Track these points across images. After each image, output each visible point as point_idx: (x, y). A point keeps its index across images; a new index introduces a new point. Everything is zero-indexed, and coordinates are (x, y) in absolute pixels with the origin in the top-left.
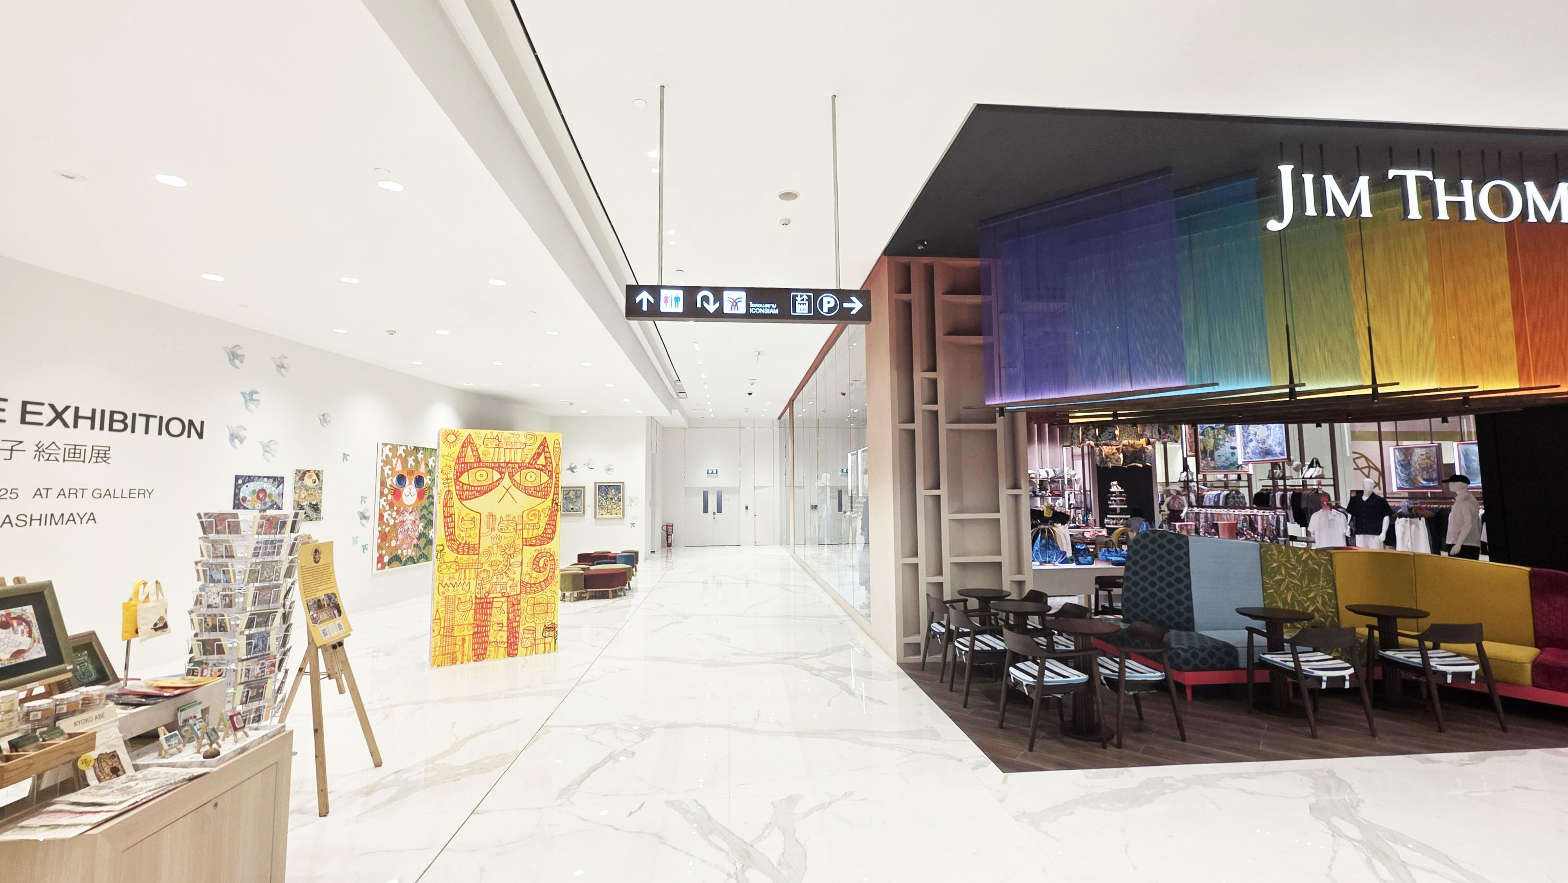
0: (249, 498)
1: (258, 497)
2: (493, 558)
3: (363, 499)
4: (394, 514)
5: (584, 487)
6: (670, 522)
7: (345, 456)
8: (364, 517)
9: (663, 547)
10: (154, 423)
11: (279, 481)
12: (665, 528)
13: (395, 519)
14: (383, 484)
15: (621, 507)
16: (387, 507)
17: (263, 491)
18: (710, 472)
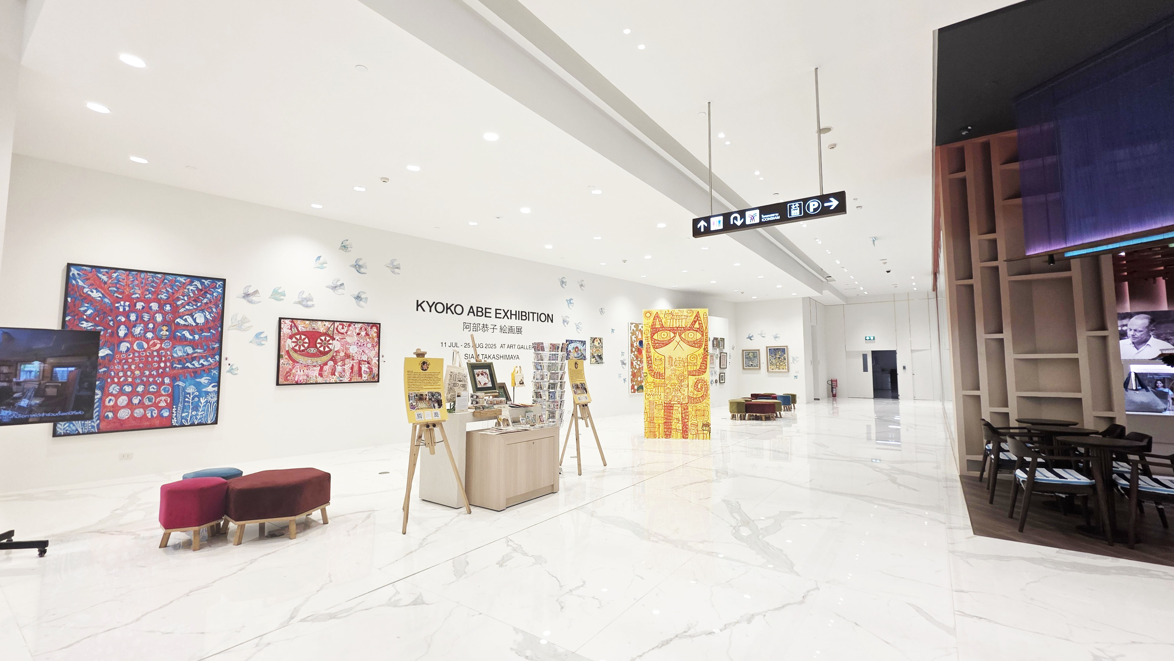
0: (572, 351)
1: (575, 350)
2: (672, 382)
3: (623, 353)
4: (639, 363)
5: (759, 350)
6: (834, 378)
7: (613, 330)
8: (623, 363)
9: (828, 397)
10: (535, 315)
11: (584, 343)
12: (830, 382)
13: (639, 365)
14: (632, 345)
15: (786, 364)
16: (635, 359)
17: (577, 347)
18: (868, 338)
